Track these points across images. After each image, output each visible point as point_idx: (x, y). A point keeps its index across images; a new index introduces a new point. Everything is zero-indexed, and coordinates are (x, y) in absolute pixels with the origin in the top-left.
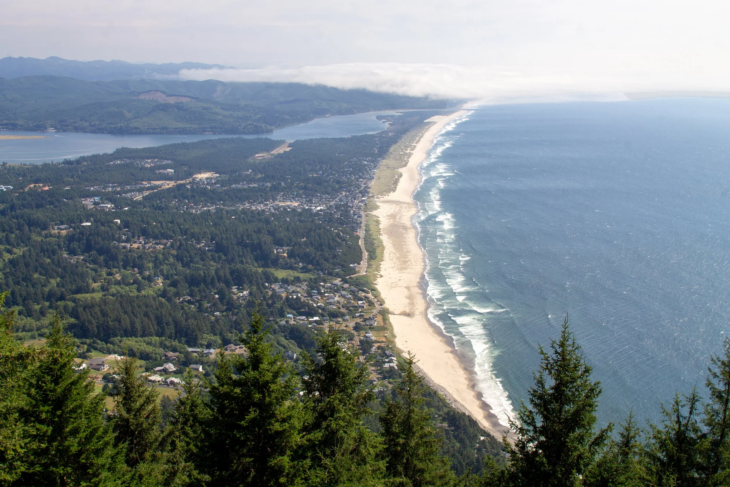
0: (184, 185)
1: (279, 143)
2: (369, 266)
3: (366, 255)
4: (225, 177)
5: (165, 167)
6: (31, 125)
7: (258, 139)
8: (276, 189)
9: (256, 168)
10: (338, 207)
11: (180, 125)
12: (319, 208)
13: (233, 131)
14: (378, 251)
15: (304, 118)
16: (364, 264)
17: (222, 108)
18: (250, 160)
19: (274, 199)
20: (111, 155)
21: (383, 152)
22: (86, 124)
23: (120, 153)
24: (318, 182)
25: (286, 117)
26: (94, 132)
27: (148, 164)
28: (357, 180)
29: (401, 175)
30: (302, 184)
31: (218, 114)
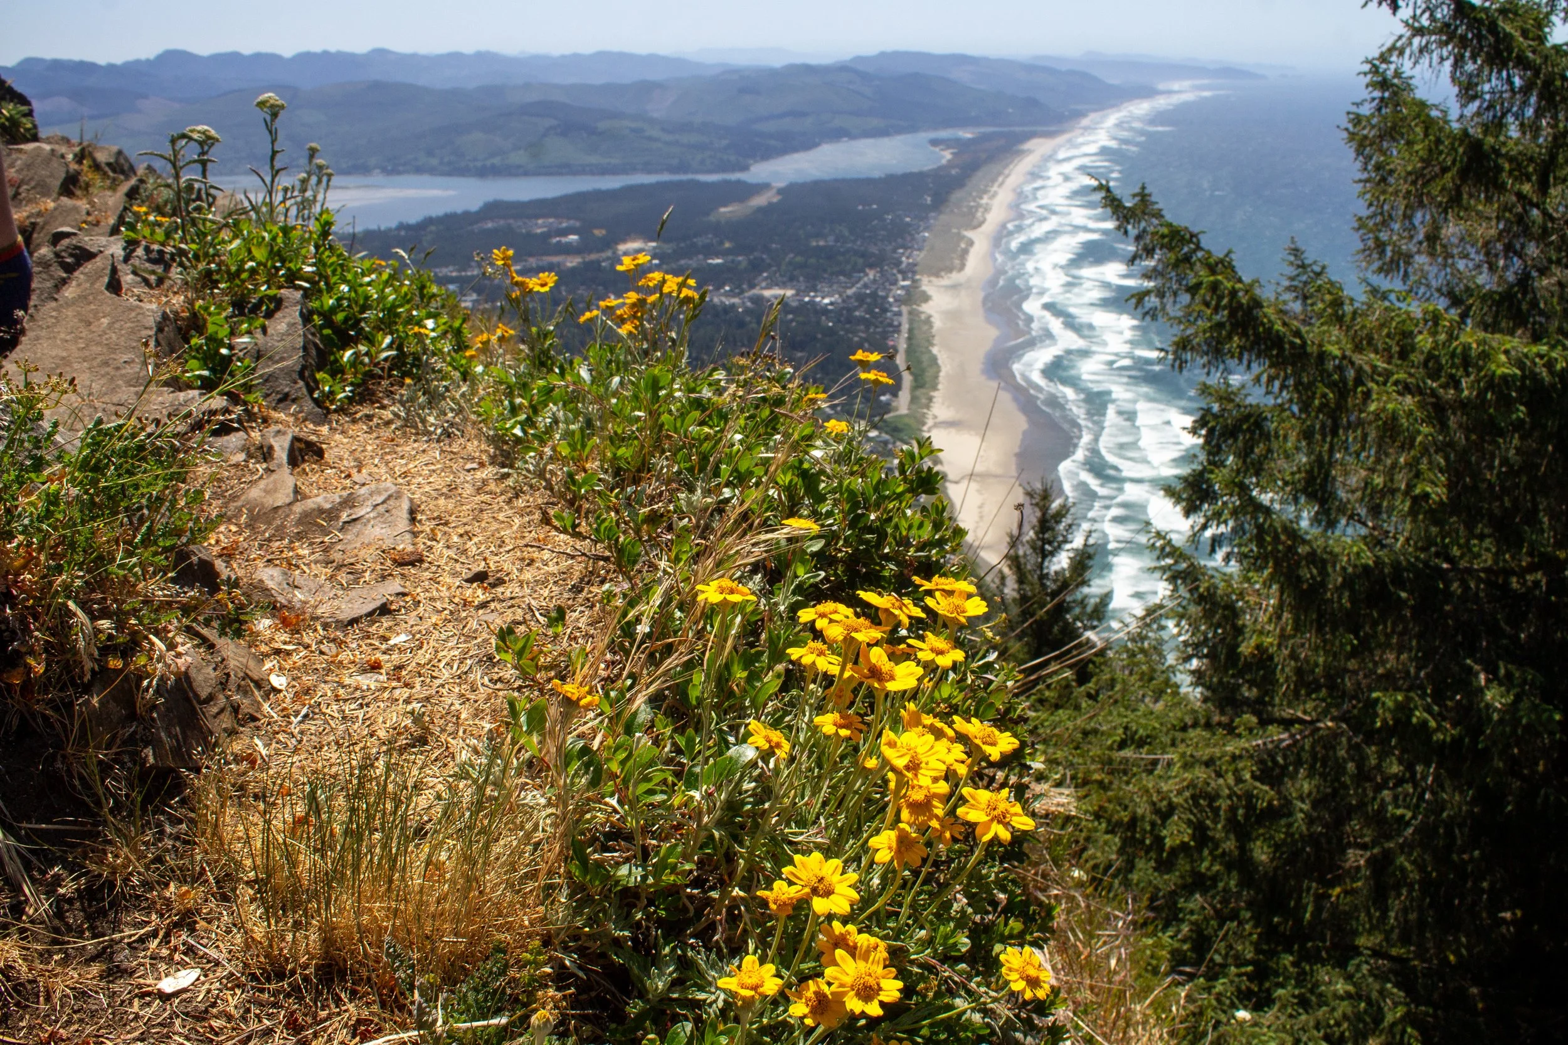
0: (598, 262)
1: (760, 188)
2: (914, 400)
3: (907, 379)
4: (668, 248)
5: (565, 232)
6: (344, 166)
7: (727, 182)
8: (756, 267)
9: (719, 230)
10: (860, 298)
11: (594, 159)
12: (827, 301)
13: (682, 168)
14: (929, 373)
15: (807, 143)
16: (904, 396)
17: (663, 130)
18: (712, 218)
19: (752, 286)
20: (477, 213)
21: (940, 201)
22: (434, 162)
23: (493, 209)
24: (829, 254)
25: (773, 142)
26: (449, 174)
27: (540, 226)
28: (894, 251)
29: (971, 243)
30: (799, 259)
31: (656, 140)
